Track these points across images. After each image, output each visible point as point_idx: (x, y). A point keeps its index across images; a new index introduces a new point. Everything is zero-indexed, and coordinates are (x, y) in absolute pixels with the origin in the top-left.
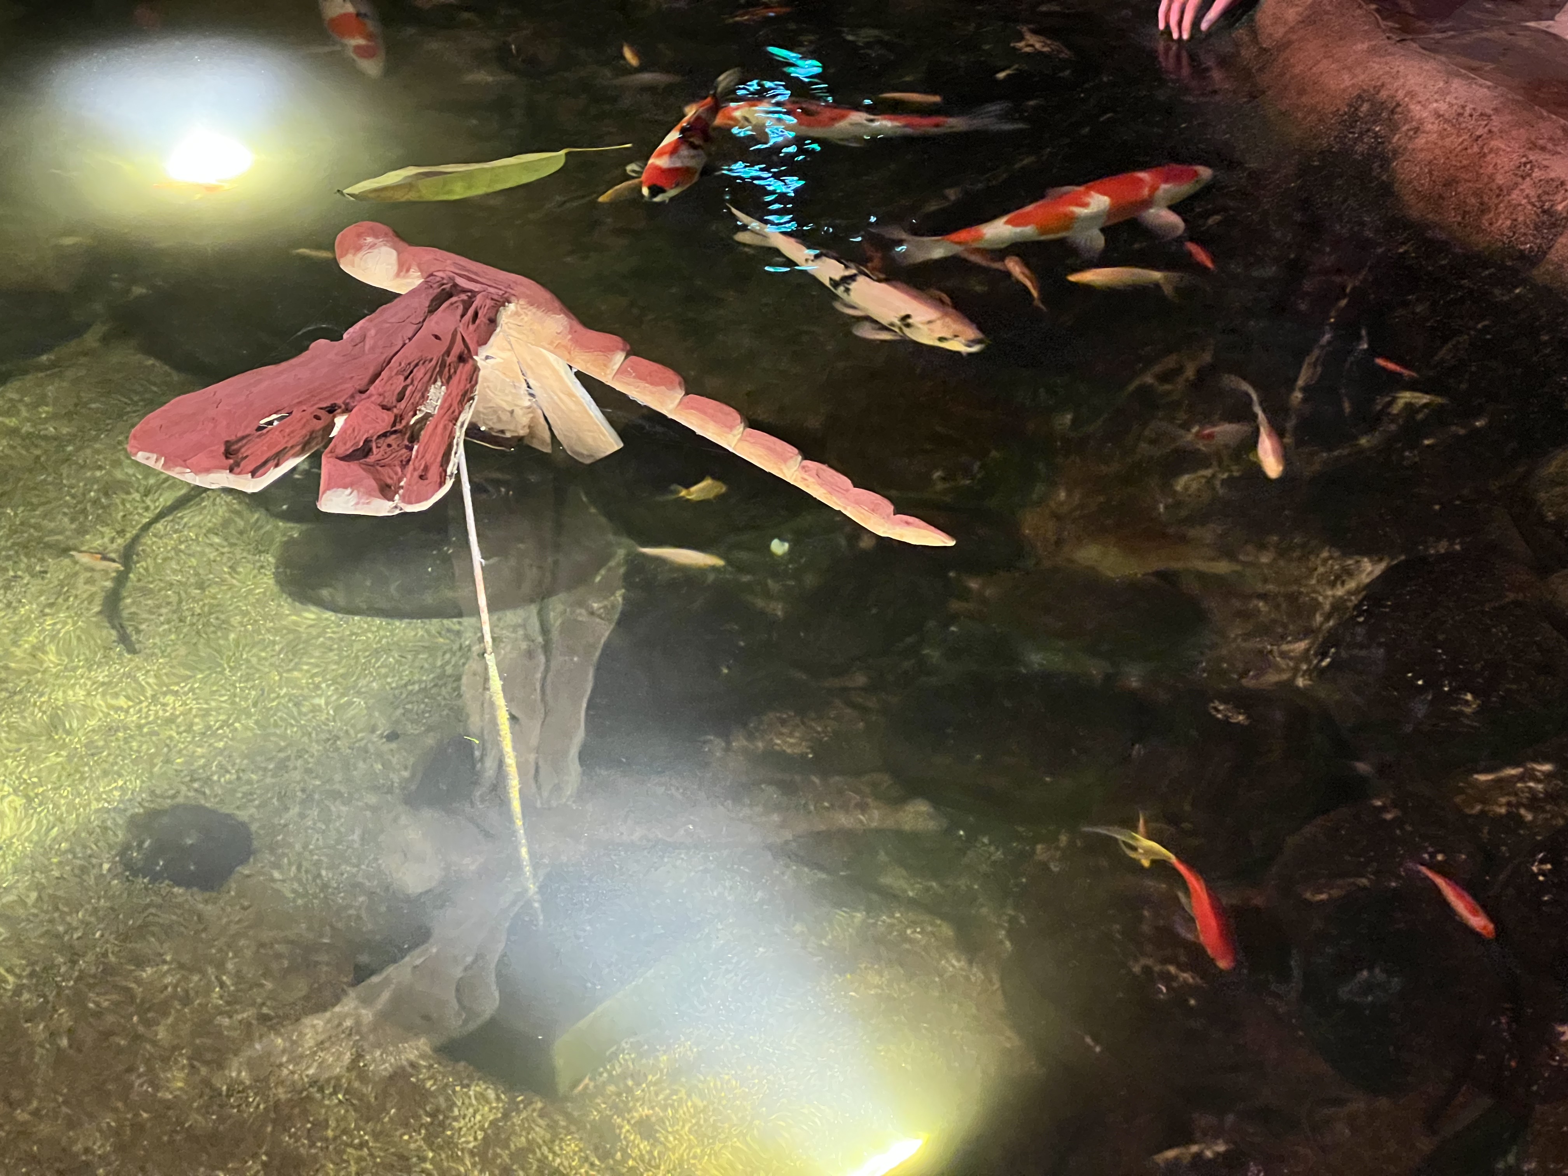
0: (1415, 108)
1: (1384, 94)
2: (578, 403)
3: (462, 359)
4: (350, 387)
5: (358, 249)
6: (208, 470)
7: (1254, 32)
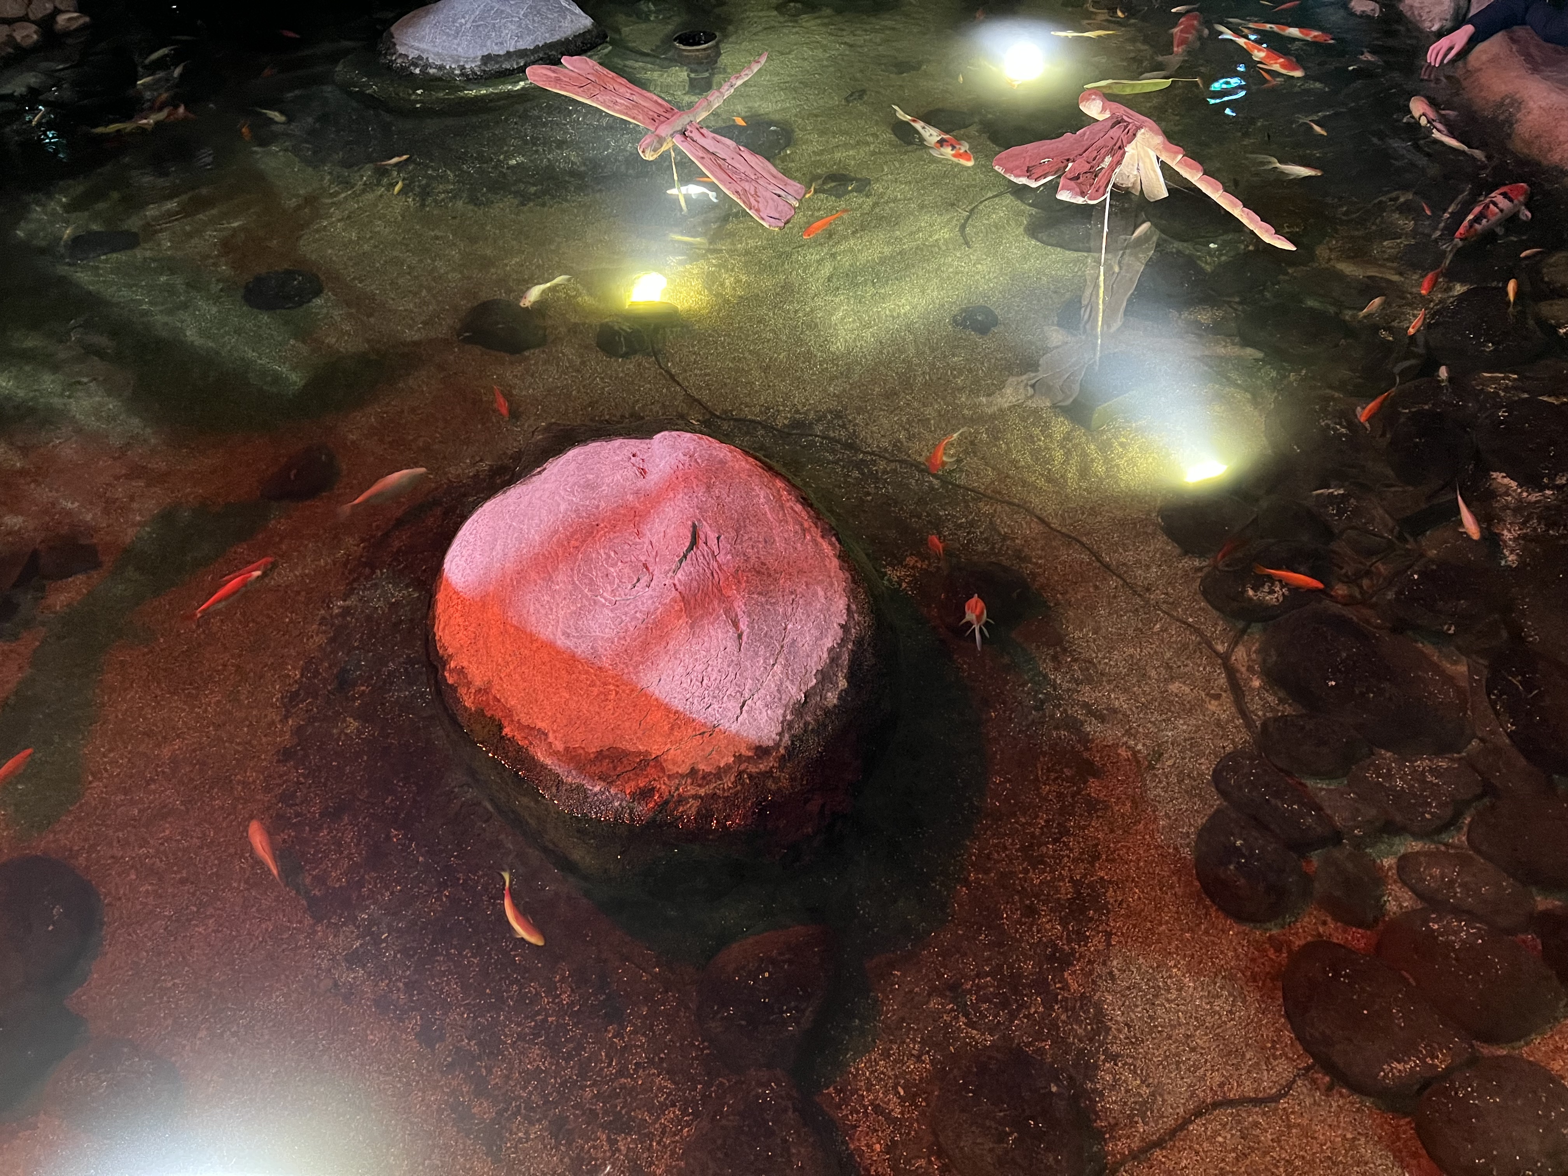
0: (1531, 104)
1: (1518, 96)
2: (1156, 175)
3: (1120, 148)
4: (1076, 152)
5: (1088, 100)
6: (1019, 176)
7: (1465, 64)
